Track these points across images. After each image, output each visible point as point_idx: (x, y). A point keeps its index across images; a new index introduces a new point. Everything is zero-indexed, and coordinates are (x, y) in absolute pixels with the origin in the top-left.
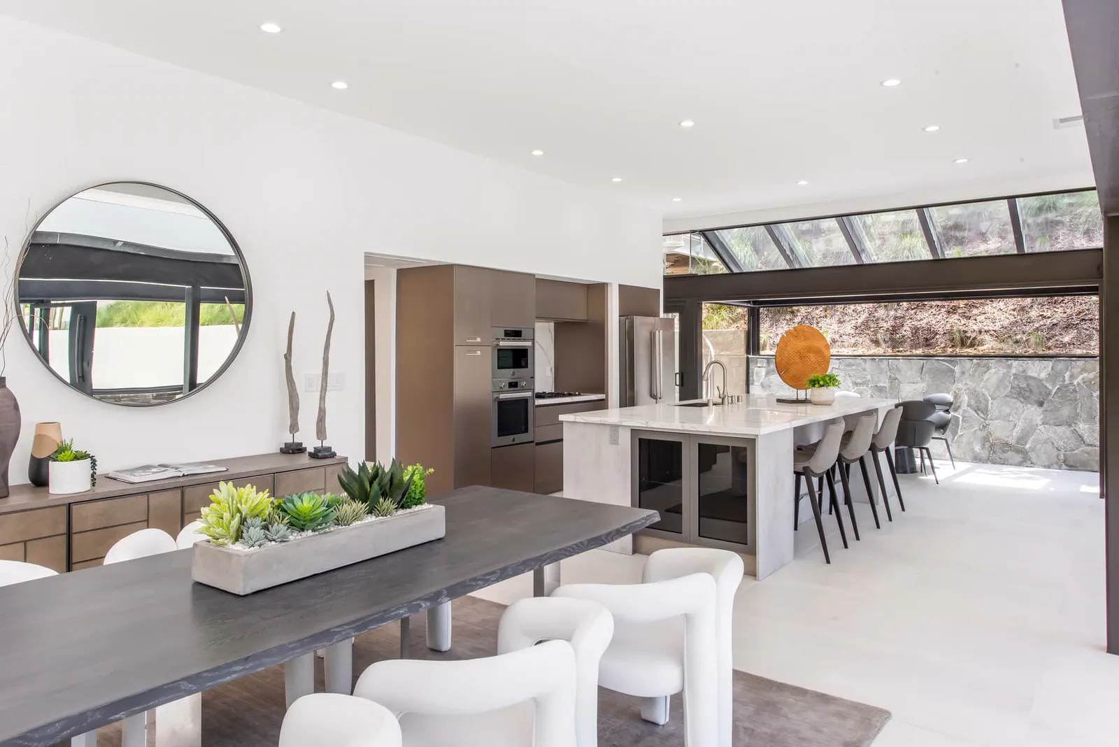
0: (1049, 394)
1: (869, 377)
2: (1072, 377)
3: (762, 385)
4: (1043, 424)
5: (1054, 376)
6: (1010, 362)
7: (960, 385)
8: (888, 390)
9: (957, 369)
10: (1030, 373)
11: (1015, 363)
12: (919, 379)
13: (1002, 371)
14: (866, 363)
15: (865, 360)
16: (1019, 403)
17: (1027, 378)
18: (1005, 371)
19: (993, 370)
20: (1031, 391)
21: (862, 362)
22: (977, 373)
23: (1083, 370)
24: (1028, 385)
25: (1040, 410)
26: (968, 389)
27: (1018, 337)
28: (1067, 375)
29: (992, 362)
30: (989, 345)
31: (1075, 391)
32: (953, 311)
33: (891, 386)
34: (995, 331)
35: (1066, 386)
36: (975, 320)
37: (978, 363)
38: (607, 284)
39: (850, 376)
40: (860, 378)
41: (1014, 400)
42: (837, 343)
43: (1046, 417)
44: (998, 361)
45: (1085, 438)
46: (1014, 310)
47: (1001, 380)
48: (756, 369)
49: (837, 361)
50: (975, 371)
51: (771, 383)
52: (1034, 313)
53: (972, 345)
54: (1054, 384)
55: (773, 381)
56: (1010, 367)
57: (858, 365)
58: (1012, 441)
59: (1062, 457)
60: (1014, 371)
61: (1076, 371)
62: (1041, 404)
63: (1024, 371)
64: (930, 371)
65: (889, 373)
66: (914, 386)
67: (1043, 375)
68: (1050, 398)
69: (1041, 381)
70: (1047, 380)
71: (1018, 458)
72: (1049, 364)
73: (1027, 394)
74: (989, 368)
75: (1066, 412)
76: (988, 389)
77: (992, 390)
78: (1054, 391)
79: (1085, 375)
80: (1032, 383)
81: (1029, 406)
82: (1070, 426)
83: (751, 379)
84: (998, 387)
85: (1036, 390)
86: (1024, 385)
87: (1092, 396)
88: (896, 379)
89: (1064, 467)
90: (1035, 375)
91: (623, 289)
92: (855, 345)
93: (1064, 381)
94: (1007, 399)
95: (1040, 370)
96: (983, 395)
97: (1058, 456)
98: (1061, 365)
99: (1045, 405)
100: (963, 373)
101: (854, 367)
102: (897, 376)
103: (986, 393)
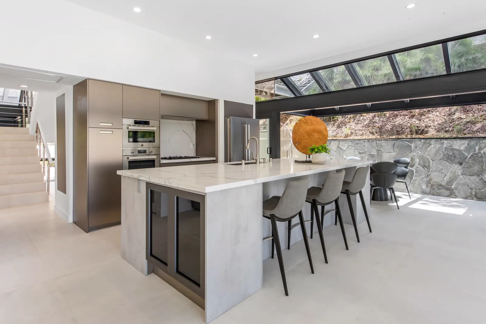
0: (466, 158)
1: (366, 150)
2: (480, 149)
4: (462, 174)
5: (468, 149)
6: (442, 141)
7: (414, 154)
8: (376, 156)
9: (413, 145)
10: (455, 147)
11: (446, 142)
12: (392, 151)
13: (438, 146)
14: (365, 143)
15: (364, 141)
16: (448, 163)
17: (453, 150)
18: (440, 146)
19: (432, 146)
20: (455, 157)
21: (363, 142)
22: (424, 147)
24: (453, 153)
25: (460, 167)
26: (419, 155)
27: (447, 129)
28: (477, 148)
29: (433, 141)
30: (432, 133)
31: (482, 156)
32: (412, 117)
33: (377, 155)
34: (434, 126)
35: (477, 154)
36: (424, 121)
37: (424, 142)
38: (217, 100)
39: (357, 149)
40: (362, 150)
41: (445, 162)
42: (353, 134)
43: (464, 171)
44: (436, 141)
46: (444, 116)
47: (438, 151)
49: (351, 142)
50: (423, 146)
52: (457, 115)
53: (421, 134)
54: (469, 154)
56: (443, 144)
57: (361, 144)
58: (444, 183)
59: (474, 193)
60: (445, 146)
61: (483, 145)
62: (461, 164)
63: (451, 146)
64: (398, 146)
65: (376, 148)
66: (390, 154)
67: (462, 148)
68: (467, 160)
69: (461, 151)
70: (464, 151)
71: (448, 193)
72: (466, 142)
73: (453, 158)
74: (430, 145)
75: (476, 168)
76: (430, 156)
77: (432, 156)
78: (469, 157)
80: (455, 152)
81: (454, 165)
82: (479, 176)
84: (435, 154)
85: (458, 156)
86: (451, 153)
88: (380, 150)
89: (475, 198)
90: (458, 148)
91: (226, 102)
92: (362, 135)
93: (475, 151)
94: (441, 161)
95: (460, 145)
96: (427, 158)
97: (471, 193)
98: (473, 142)
99: (463, 164)
100: (416, 147)
101: (359, 145)
102: (381, 149)
103: (429, 158)
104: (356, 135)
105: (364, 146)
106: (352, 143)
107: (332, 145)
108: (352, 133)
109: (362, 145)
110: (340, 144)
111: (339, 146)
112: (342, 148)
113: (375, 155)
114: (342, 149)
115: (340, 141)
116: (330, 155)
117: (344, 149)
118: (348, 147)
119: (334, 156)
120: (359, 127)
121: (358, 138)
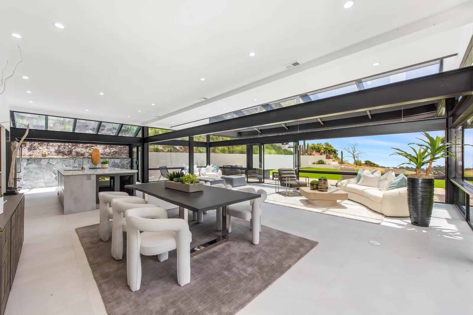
0: (120, 166)
1: (71, 164)
2: (124, 162)
3: (25, 168)
5: (121, 162)
11: (112, 159)
12: (87, 164)
17: (115, 163)
23: (126, 161)
28: (123, 162)
31: (125, 165)
39: (64, 164)
40: (68, 164)
48: (22, 163)
51: (29, 167)
56: (111, 160)
60: (112, 161)
61: (125, 161)
63: (114, 161)
65: (78, 163)
66: (86, 166)
67: (118, 162)
69: (118, 163)
70: (119, 163)
80: (116, 164)
85: (117, 165)
87: (127, 166)
94: (111, 167)
101: (66, 161)
104: (53, 155)
105: (70, 162)
106: (61, 160)
109: (68, 161)
110: (50, 161)
111: (49, 162)
112: (52, 163)
113: (77, 166)
114: (52, 164)
117: (54, 164)
118: (57, 162)
119: (44, 169)
120: (53, 150)
121: (55, 157)
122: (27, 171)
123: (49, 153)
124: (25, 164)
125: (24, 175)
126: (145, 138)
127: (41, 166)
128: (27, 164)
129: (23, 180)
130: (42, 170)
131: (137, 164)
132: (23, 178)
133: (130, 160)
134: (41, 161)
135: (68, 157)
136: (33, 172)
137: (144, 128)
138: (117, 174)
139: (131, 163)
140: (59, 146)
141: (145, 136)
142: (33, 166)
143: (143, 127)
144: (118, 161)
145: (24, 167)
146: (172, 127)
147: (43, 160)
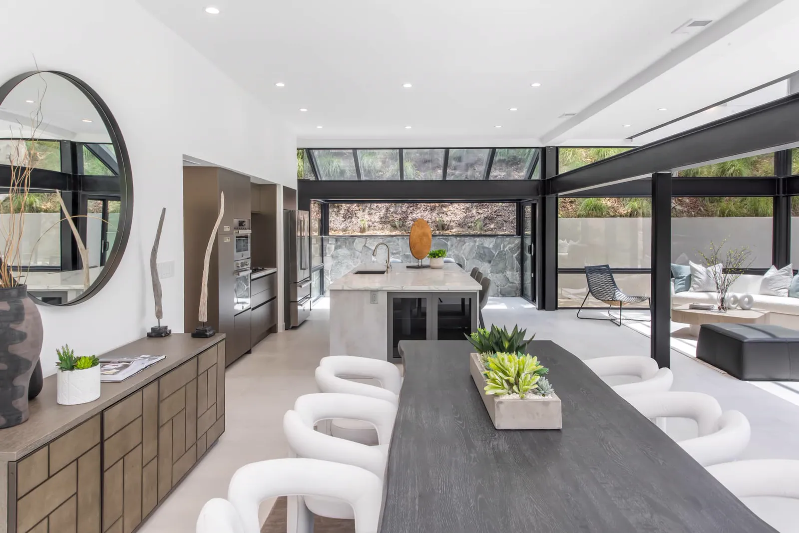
0: (494, 256)
1: (400, 249)
2: (504, 247)
3: (332, 256)
4: (491, 273)
5: (496, 246)
6: (475, 239)
7: (450, 253)
9: (449, 243)
10: (486, 245)
11: (478, 239)
13: (472, 244)
15: (398, 239)
16: (480, 262)
17: (484, 248)
18: (473, 244)
19: (467, 244)
20: (485, 255)
22: (459, 246)
23: (509, 243)
24: (484, 252)
25: (489, 265)
26: (455, 255)
27: (470, 225)
28: (502, 246)
29: (467, 239)
30: (455, 231)
31: (505, 254)
32: (433, 209)
34: (458, 221)
35: (502, 252)
37: (460, 240)
38: (277, 185)
40: (395, 250)
41: (478, 260)
42: (371, 228)
43: (492, 269)
44: (470, 238)
45: (510, 279)
46: (464, 209)
47: (471, 250)
48: (328, 245)
50: (458, 245)
51: (339, 254)
52: (474, 211)
53: (448, 229)
54: (496, 252)
55: (340, 253)
56: (475, 242)
57: (394, 242)
59: (499, 290)
60: (477, 244)
61: (506, 243)
62: (490, 262)
63: (482, 244)
64: (434, 245)
67: (491, 246)
68: (494, 258)
69: (490, 249)
70: (493, 248)
72: (494, 240)
73: (484, 256)
74: (465, 243)
75: (501, 265)
76: (464, 255)
77: (466, 255)
78: (496, 254)
79: (510, 245)
80: (486, 250)
81: (484, 263)
82: (503, 273)
83: (324, 252)
84: (469, 253)
85: (487, 254)
86: (482, 252)
87: (513, 256)
89: (500, 295)
90: (488, 246)
92: (382, 229)
93: (500, 249)
94: (474, 260)
95: (489, 243)
96: (462, 258)
97: (498, 289)
98: (499, 240)
99: (492, 262)
100: (452, 246)
101: (392, 243)
103: (464, 257)
104: (375, 229)
105: (398, 244)
107: (356, 244)
108: (369, 226)
109: (395, 244)
110: (367, 242)
111: (366, 245)
112: (370, 247)
114: (370, 249)
115: (367, 238)
116: (354, 257)
117: (373, 248)
119: (359, 259)
120: (376, 218)
121: (379, 233)
122: (335, 261)
123: (370, 223)
124: (333, 247)
125: (331, 270)
126: (548, 180)
127: (354, 253)
128: (336, 248)
129: (330, 280)
130: (356, 260)
131: (531, 253)
132: (331, 274)
133: (518, 241)
134: (354, 242)
135: (398, 234)
136: (344, 263)
137: (548, 151)
138: (432, 294)
139: (520, 250)
140: (387, 209)
141: (551, 174)
142: (343, 251)
143: (544, 150)
144: (490, 244)
145: (331, 253)
146: (631, 138)
147: (357, 240)
